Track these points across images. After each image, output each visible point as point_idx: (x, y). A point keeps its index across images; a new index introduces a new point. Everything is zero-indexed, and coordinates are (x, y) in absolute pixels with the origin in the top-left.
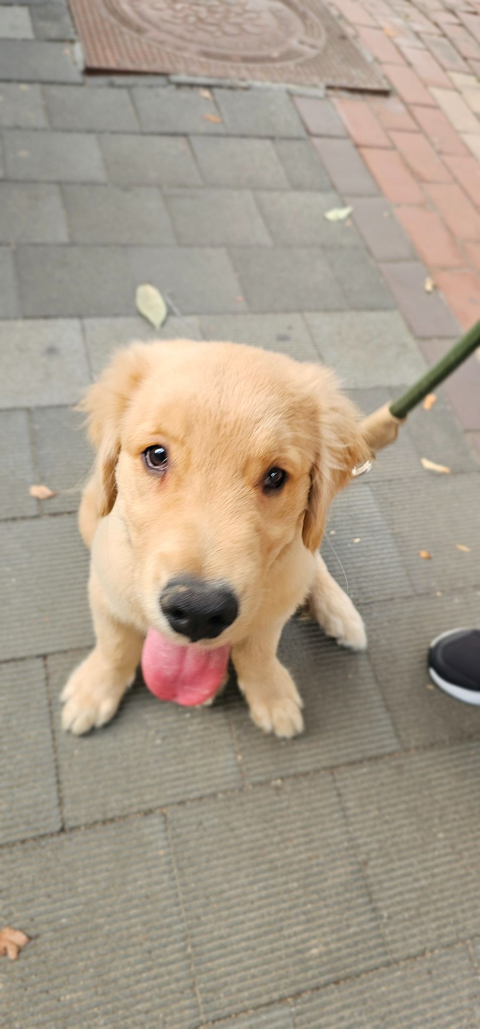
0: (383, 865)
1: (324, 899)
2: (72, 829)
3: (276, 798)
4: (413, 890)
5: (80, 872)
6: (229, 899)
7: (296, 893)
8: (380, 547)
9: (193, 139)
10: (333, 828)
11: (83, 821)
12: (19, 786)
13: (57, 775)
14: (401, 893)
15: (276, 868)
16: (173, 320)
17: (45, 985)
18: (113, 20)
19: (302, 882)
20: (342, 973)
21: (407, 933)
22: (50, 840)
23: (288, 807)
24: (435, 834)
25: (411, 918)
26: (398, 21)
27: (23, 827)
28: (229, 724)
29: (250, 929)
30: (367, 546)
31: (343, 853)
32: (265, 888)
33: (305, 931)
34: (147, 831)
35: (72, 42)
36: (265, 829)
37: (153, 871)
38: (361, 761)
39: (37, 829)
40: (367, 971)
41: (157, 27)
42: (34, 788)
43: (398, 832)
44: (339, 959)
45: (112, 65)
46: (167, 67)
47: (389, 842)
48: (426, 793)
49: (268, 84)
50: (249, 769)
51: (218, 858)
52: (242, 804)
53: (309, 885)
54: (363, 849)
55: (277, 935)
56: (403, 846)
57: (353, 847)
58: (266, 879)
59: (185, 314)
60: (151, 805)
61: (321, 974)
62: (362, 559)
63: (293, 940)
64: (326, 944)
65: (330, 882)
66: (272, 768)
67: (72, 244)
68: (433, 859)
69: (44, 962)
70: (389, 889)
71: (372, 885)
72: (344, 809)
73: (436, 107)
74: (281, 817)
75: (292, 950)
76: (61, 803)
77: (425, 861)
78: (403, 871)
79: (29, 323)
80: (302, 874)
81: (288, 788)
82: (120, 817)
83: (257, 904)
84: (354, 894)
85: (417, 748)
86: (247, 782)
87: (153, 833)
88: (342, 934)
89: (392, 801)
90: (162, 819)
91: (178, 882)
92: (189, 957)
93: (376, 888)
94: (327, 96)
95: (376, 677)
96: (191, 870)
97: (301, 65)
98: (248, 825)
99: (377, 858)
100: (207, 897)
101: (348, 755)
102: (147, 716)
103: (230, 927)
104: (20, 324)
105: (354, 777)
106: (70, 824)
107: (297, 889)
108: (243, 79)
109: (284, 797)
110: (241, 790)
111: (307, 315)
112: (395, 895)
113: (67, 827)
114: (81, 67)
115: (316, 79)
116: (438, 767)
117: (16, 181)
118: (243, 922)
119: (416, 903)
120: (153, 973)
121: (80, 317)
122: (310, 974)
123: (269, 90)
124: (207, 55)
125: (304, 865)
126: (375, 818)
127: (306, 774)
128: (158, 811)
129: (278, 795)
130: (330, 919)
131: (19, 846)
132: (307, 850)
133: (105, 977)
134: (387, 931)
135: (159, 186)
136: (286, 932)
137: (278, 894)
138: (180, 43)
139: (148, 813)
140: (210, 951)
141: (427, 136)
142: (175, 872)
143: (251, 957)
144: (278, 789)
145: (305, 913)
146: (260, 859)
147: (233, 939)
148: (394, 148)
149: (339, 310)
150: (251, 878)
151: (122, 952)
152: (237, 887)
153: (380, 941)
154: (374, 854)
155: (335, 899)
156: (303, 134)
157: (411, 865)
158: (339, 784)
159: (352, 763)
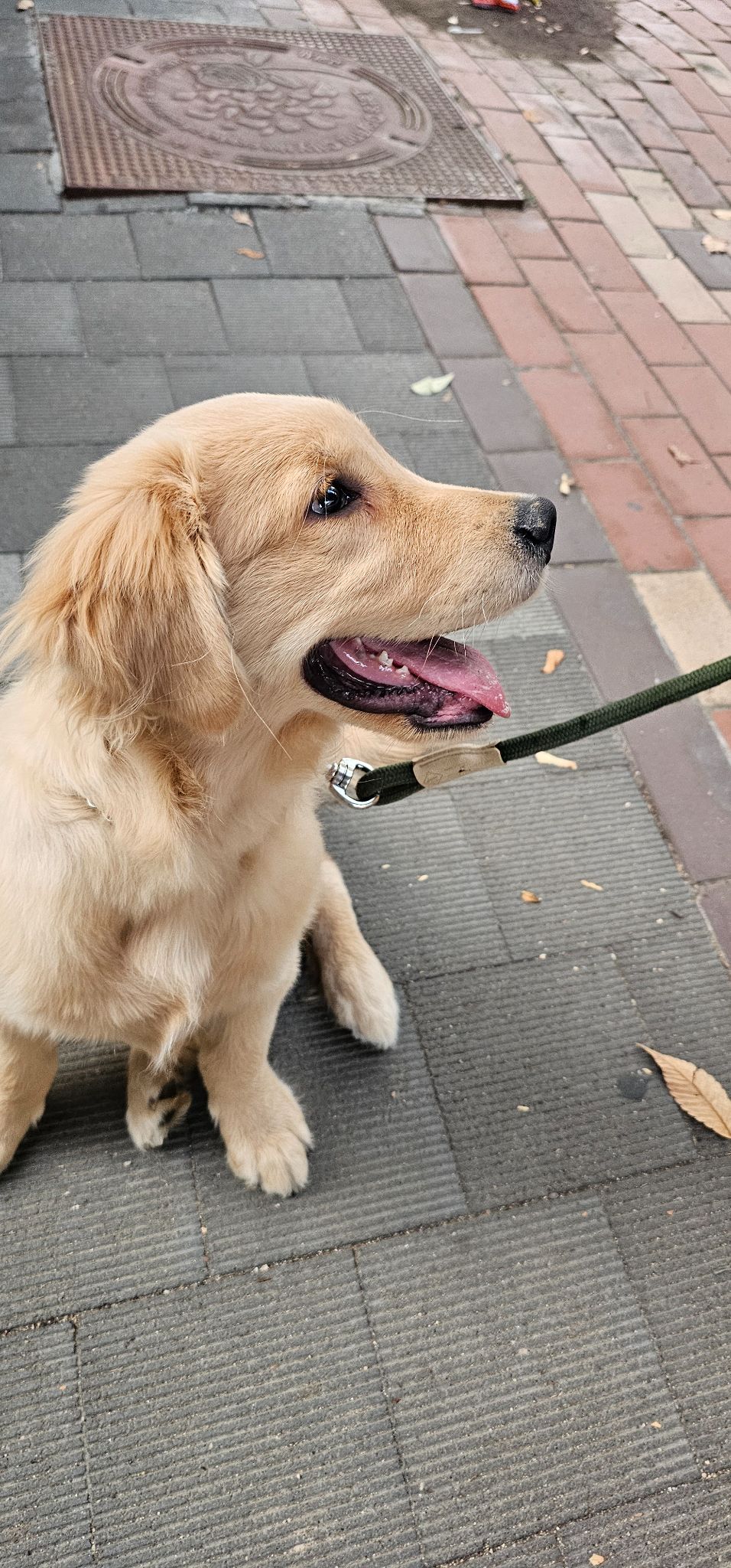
0: (425, 1402)
1: (323, 1462)
3: (259, 1296)
4: (471, 1444)
6: (166, 1464)
7: (277, 1452)
8: (457, 887)
9: (215, 282)
10: (347, 1343)
19: (287, 1434)
21: (456, 1516)
23: (276, 1310)
24: (514, 1351)
25: (464, 1492)
28: (192, 1176)
29: (197, 1513)
30: (439, 886)
31: (360, 1385)
32: (227, 1445)
33: (286, 1515)
34: (43, 1353)
35: (48, 151)
36: (238, 1346)
37: (48, 1418)
41: (177, 124)
44: (339, 1561)
45: (106, 182)
47: (438, 1365)
48: (505, 1282)
49: (338, 200)
50: (218, 1249)
51: (155, 1396)
52: (201, 1306)
53: (300, 1438)
55: (239, 1522)
56: (459, 1371)
57: (376, 1375)
58: (230, 1430)
60: (53, 1311)
62: (429, 906)
63: (265, 1530)
64: (319, 1537)
65: (334, 1433)
67: (19, 444)
68: (508, 1392)
70: (432, 1442)
71: (402, 1436)
72: (367, 1311)
74: (264, 1326)
75: (262, 1547)
77: (495, 1395)
78: (456, 1413)
80: (290, 1420)
81: (279, 1280)
83: (211, 1471)
84: (373, 1452)
85: (494, 1209)
86: (213, 1270)
87: (54, 1356)
88: (347, 1519)
89: (447, 1297)
90: (71, 1332)
91: (85, 1436)
92: (91, 1560)
93: (409, 1442)
94: (427, 212)
95: (436, 1095)
96: (110, 1415)
97: (390, 169)
98: (208, 1341)
99: (414, 1391)
100: (131, 1461)
101: (382, 1221)
105: (388, 1258)
107: (279, 1445)
108: (301, 195)
109: (272, 1293)
110: (200, 1282)
112: (440, 1453)
114: (58, 187)
115: (412, 190)
116: (526, 1239)
118: (186, 1501)
119: (474, 1467)
123: (339, 208)
124: (248, 162)
125: (294, 1404)
127: (309, 1255)
128: (65, 1318)
129: (261, 1291)
130: (330, 1494)
132: (299, 1380)
134: (422, 1514)
135: (161, 355)
136: (255, 1518)
137: (248, 1453)
138: (211, 147)
139: (49, 1322)
142: (83, 1419)
144: (262, 1279)
145: (288, 1485)
146: (223, 1397)
147: (167, 1529)
150: (206, 1429)
152: (181, 1443)
153: (410, 1530)
154: (410, 1385)
155: (340, 1462)
156: (387, 269)
158: (362, 1271)
159: (386, 1235)
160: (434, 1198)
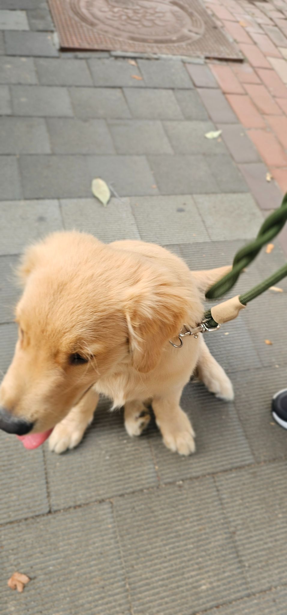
0: (245, 534)
1: (209, 555)
2: (56, 511)
3: (179, 493)
4: (264, 550)
5: (61, 538)
6: (151, 555)
7: (192, 551)
8: (240, 338)
9: (125, 89)
10: (214, 511)
11: (62, 506)
12: (23, 485)
13: (46, 478)
14: (256, 552)
15: (180, 536)
16: (114, 200)
17: (40, 608)
18: (77, 18)
19: (195, 544)
20: (221, 601)
21: (260, 576)
22: (43, 518)
23: (186, 498)
24: (276, 515)
25: (263, 567)
26: (248, 17)
27: (26, 510)
28: (150, 447)
29: (164, 573)
30: (233, 337)
31: (221, 527)
32: (173, 548)
33: (197, 575)
34: (101, 513)
35: (52, 32)
36: (173, 512)
37: (105, 537)
38: (231, 470)
39: (35, 512)
40: (236, 600)
41: (103, 23)
42: (32, 486)
43: (254, 513)
44: (219, 592)
45: (77, 46)
46: (109, 46)
47: (249, 520)
48: (271, 489)
49: (170, 56)
50: (162, 475)
51: (145, 529)
52: (158, 496)
53: (200, 546)
54: (233, 524)
55: (180, 577)
56: (257, 522)
57: (226, 523)
58: (174, 543)
59: (121, 196)
60: (103, 497)
61: (208, 602)
62: (230, 345)
63: (190, 580)
64: (211, 583)
65: (212, 544)
66: (177, 474)
67: (53, 154)
68: (276, 530)
69: (39, 594)
70: (249, 549)
71: (238, 546)
72: (221, 499)
73: (272, 69)
74: (183, 504)
75: (190, 586)
76: (49, 496)
77: (271, 531)
78: (257, 538)
79: (28, 202)
80: (196, 539)
81: (186, 486)
82: (84, 504)
83: (168, 558)
84: (228, 552)
85: (265, 461)
86: (161, 483)
87: (105, 514)
88: (221, 577)
89: (250, 494)
90: (110, 505)
91: (120, 544)
92: (127, 591)
93: (240, 548)
94: (206, 63)
95: (239, 418)
96: (128, 536)
97: (190, 44)
98: (162, 509)
99: (241, 529)
100: (138, 554)
101: (223, 466)
102: (100, 442)
103: (152, 572)
104: (22, 203)
105: (227, 479)
106: (55, 508)
107: (192, 549)
108: (155, 54)
109: (184, 492)
110: (158, 487)
111: (195, 196)
112: (253, 553)
113: (52, 510)
114: (58, 47)
115: (199, 53)
116: (278, 473)
117: (19, 116)
118: (160, 569)
119: (265, 558)
120: (106, 600)
121: (58, 198)
122: (201, 601)
123: (171, 59)
124: (133, 39)
125: (196, 534)
126: (240, 505)
127: (197, 478)
128: (108, 501)
129: (180, 490)
130: (213, 567)
131: (23, 521)
132: (198, 525)
133: (76, 603)
134: (248, 575)
135: (105, 119)
136: (186, 576)
137: (181, 552)
138: (117, 32)
139: (102, 501)
140: (140, 587)
141: (266, 87)
142: (118, 538)
143: (165, 591)
144: (180, 486)
145: (197, 564)
146: (170, 530)
147: (154, 579)
148: (246, 94)
149: (213, 193)
150: (165, 542)
151: (86, 588)
152: (156, 547)
153: (244, 581)
154: (239, 527)
155: (216, 555)
156: (192, 86)
157: (262, 534)
158: (217, 484)
159: (225, 471)
160: (242, 457)
